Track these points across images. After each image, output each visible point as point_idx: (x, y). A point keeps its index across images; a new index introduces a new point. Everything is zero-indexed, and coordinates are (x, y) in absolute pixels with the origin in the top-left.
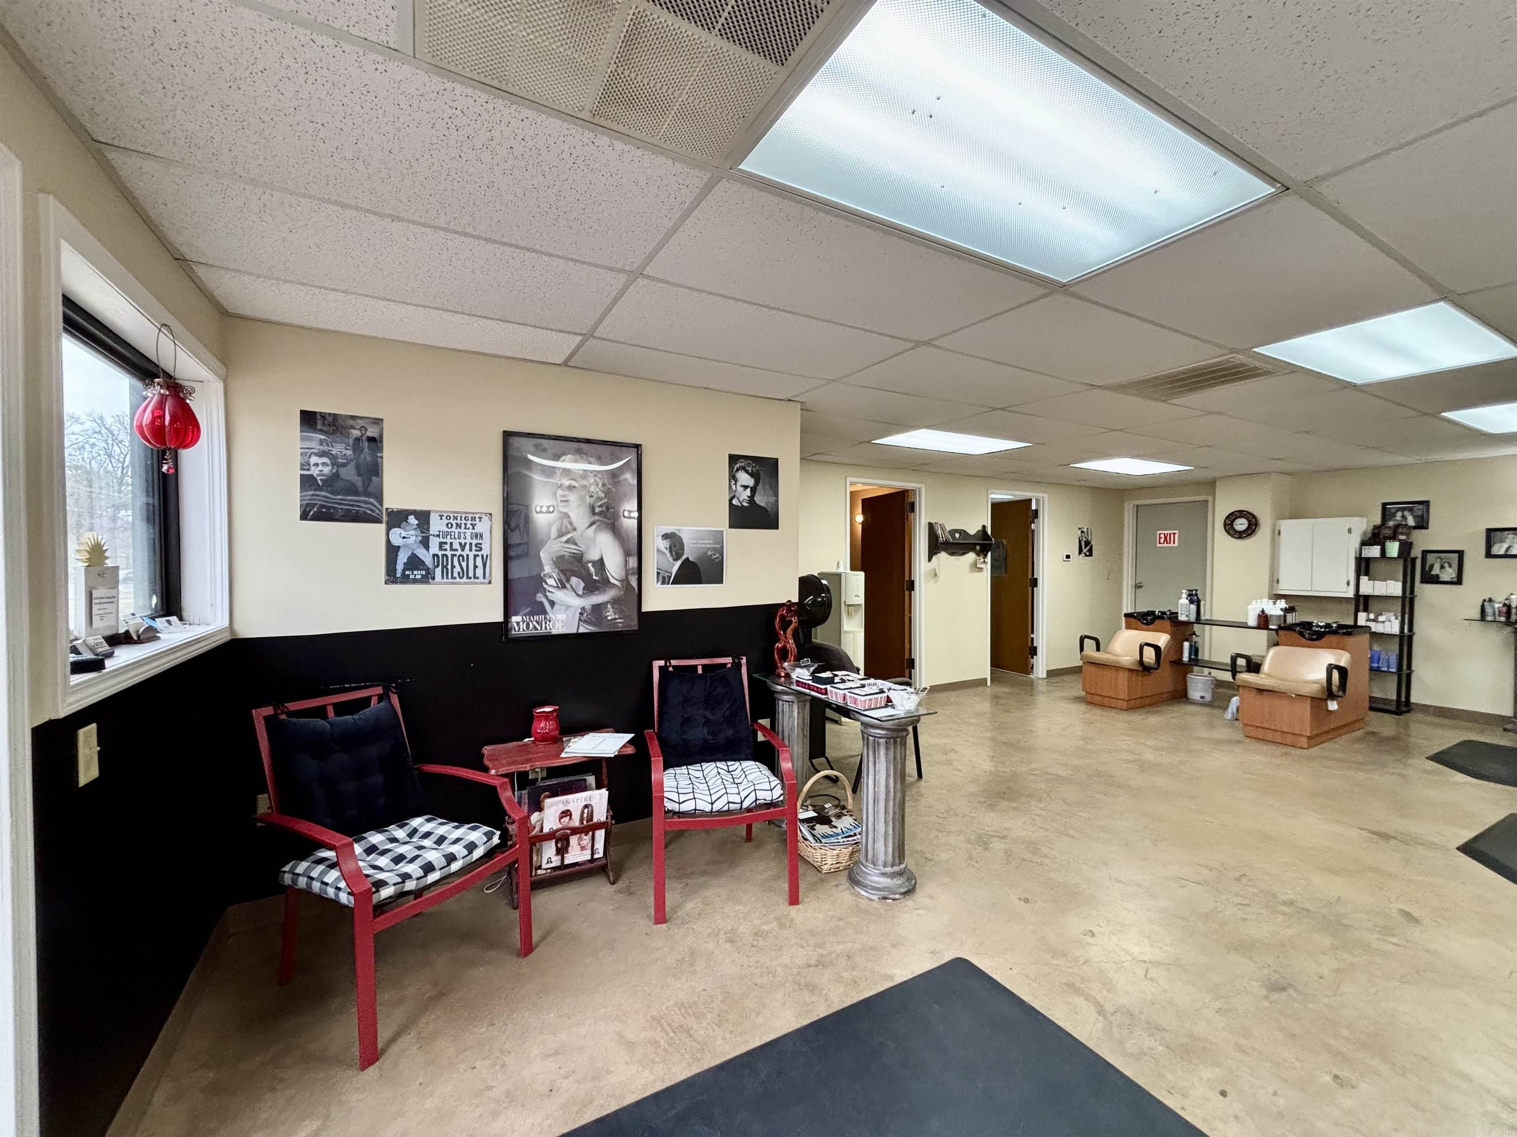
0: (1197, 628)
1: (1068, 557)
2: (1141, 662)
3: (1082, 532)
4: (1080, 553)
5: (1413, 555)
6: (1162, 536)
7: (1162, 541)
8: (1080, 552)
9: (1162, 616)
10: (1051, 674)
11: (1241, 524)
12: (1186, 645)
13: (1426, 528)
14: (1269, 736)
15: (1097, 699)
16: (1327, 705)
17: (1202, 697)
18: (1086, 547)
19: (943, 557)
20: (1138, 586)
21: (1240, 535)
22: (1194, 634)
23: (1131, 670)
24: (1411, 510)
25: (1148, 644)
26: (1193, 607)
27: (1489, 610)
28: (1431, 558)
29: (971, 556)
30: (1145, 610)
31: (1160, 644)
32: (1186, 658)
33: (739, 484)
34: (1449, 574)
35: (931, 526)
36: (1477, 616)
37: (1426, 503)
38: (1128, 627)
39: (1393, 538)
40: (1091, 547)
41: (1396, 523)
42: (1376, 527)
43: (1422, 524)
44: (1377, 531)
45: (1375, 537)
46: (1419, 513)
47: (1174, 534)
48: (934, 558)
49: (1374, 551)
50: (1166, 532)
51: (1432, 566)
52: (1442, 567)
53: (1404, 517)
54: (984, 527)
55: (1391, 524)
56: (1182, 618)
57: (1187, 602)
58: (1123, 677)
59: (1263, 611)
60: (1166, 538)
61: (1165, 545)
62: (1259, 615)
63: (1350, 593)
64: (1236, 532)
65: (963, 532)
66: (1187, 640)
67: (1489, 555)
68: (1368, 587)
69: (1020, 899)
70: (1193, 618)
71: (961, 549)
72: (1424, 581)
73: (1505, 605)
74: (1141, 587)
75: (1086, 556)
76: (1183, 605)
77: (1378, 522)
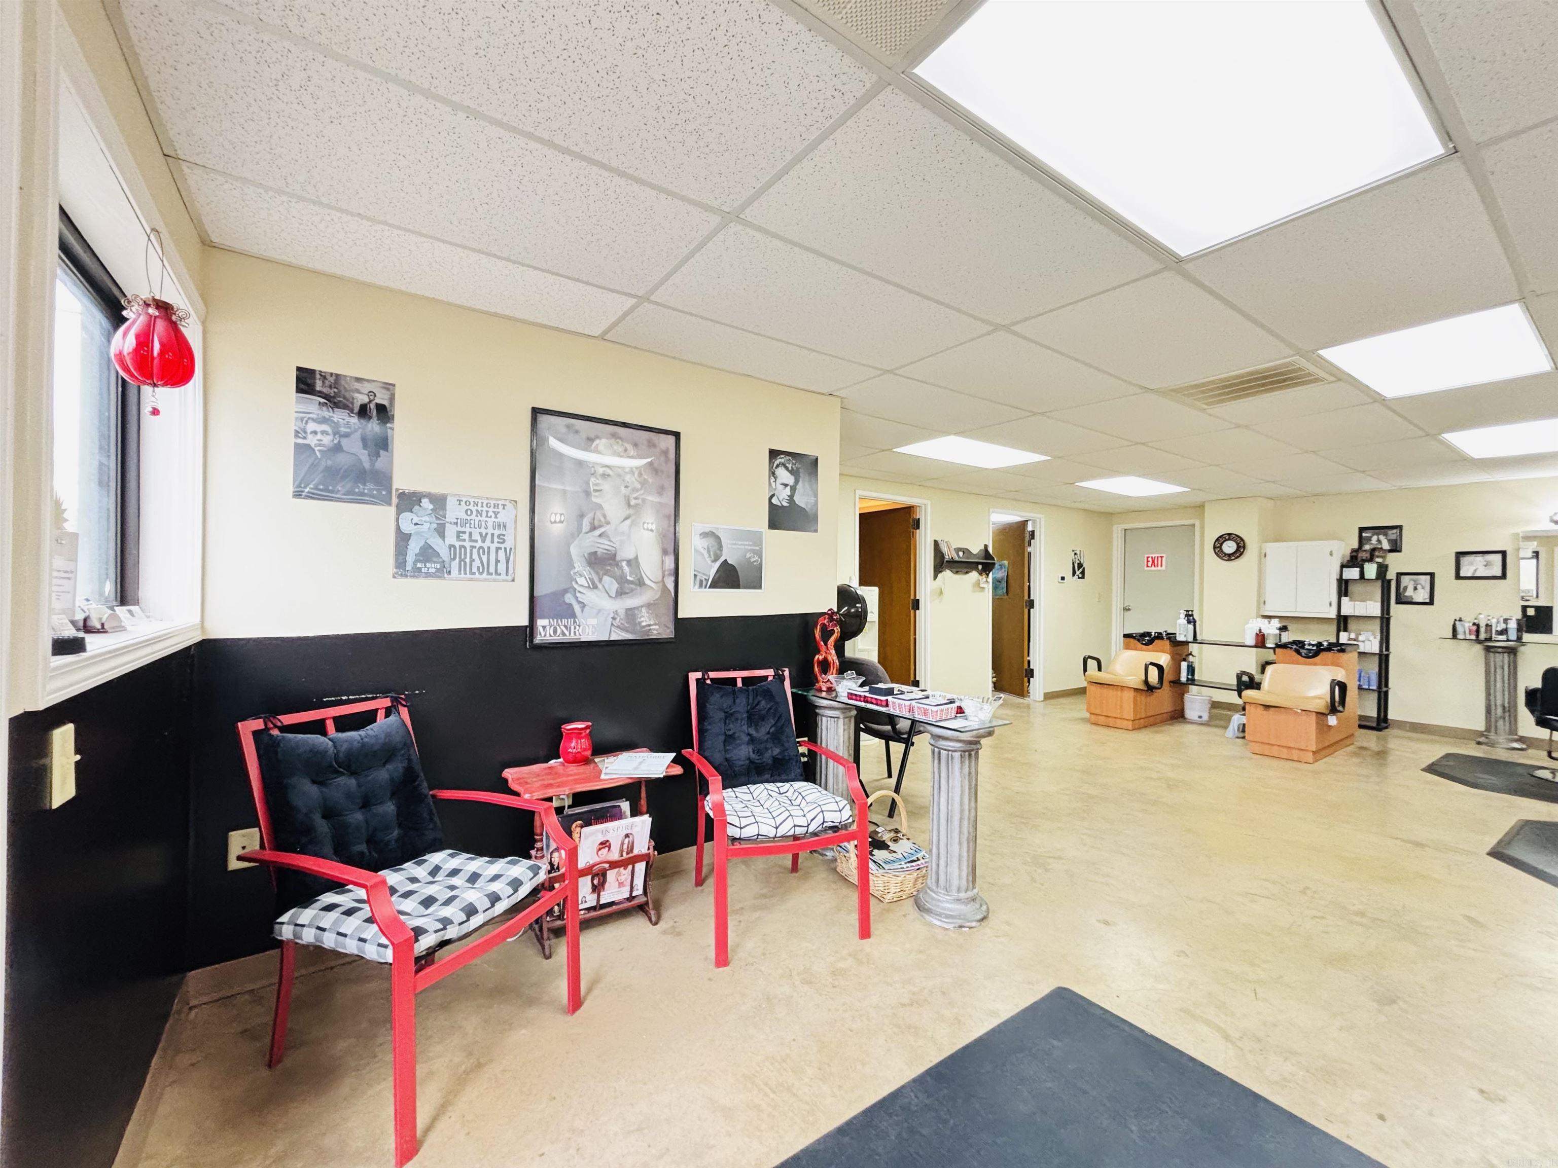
0: (1194, 648)
1: (1063, 578)
2: (1146, 682)
3: (1075, 554)
4: (1074, 575)
5: (1388, 577)
6: (1150, 559)
7: (1150, 564)
8: (1074, 573)
9: (1159, 636)
10: (1048, 696)
11: (1229, 547)
12: (1184, 665)
13: (1400, 551)
14: (1275, 751)
15: (1102, 720)
16: (1327, 720)
17: (1200, 717)
18: (1079, 569)
19: (947, 574)
20: (1126, 609)
21: (1230, 557)
22: (1191, 654)
23: (1136, 690)
24: (1386, 535)
25: (1152, 664)
26: (1191, 627)
27: (1460, 629)
28: (1405, 580)
29: (974, 575)
30: (1142, 631)
31: (1161, 663)
32: (1183, 678)
33: (779, 481)
34: (1422, 595)
35: (936, 543)
36: (1450, 635)
37: (1400, 528)
38: (1127, 647)
39: (1371, 560)
40: (1084, 569)
41: (1372, 547)
42: (1353, 551)
43: (1396, 548)
44: (1354, 554)
45: (1354, 560)
46: (1394, 537)
47: (1162, 557)
48: (940, 575)
49: (1352, 573)
50: (1153, 556)
51: (1405, 588)
52: (1415, 589)
53: (1379, 541)
54: (986, 546)
55: (1367, 547)
56: (1180, 638)
57: (1185, 622)
58: (1129, 696)
59: (1260, 631)
60: (1153, 561)
61: (1153, 568)
62: (1257, 634)
63: (1333, 614)
64: (1226, 554)
65: (965, 551)
66: (1184, 660)
67: (1458, 577)
68: (1348, 607)
69: (1099, 921)
70: (1191, 639)
71: (966, 568)
72: (1399, 601)
73: (1474, 624)
74: (1129, 609)
75: (1079, 578)
76: (1180, 625)
77: (1356, 546)
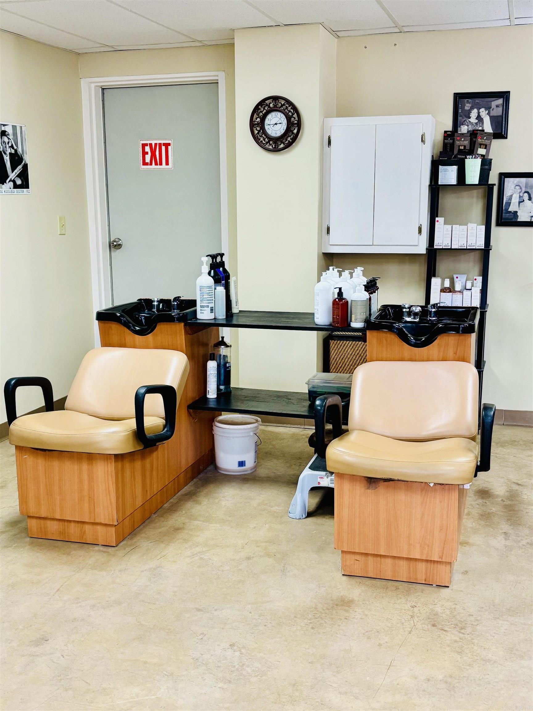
0: (226, 333)
2: (139, 432)
4: (3, 180)
5: (490, 182)
6: (147, 149)
7: (148, 158)
9: (166, 310)
11: (276, 124)
12: (212, 366)
13: (505, 136)
15: (52, 529)
17: (242, 464)
18: (14, 168)
20: (115, 245)
21: (277, 144)
22: (223, 343)
24: (488, 108)
25: (152, 390)
26: (221, 290)
28: (510, 186)
30: (133, 299)
32: (212, 394)
37: (505, 96)
38: (106, 343)
39: (471, 152)
40: (25, 167)
41: (471, 128)
42: (447, 135)
43: (500, 131)
44: (449, 141)
45: (450, 151)
46: (498, 112)
47: (167, 145)
49: (451, 175)
50: (153, 143)
52: (521, 200)
53: (479, 118)
55: (464, 129)
56: (202, 313)
57: (211, 281)
58: (104, 473)
59: (340, 294)
60: (153, 153)
61: (153, 167)
62: (334, 303)
63: (422, 249)
64: (270, 138)
66: (212, 358)
68: (443, 234)
70: (221, 314)
72: (500, 223)
74: (119, 246)
76: (201, 288)
77: (450, 128)
